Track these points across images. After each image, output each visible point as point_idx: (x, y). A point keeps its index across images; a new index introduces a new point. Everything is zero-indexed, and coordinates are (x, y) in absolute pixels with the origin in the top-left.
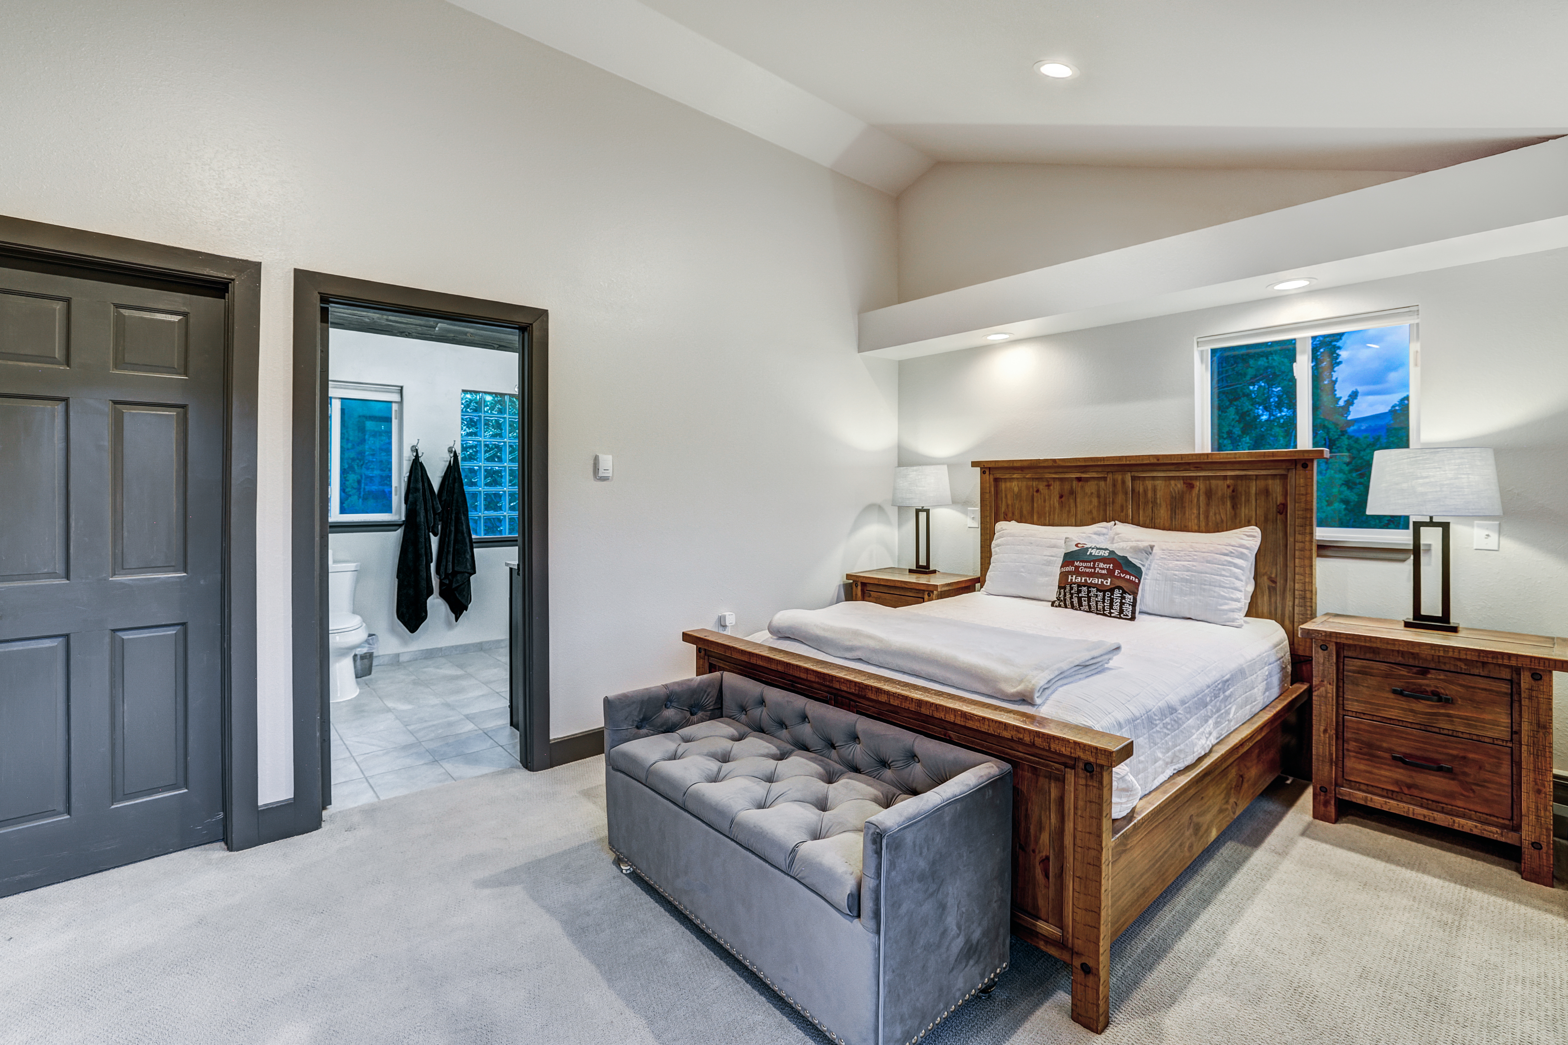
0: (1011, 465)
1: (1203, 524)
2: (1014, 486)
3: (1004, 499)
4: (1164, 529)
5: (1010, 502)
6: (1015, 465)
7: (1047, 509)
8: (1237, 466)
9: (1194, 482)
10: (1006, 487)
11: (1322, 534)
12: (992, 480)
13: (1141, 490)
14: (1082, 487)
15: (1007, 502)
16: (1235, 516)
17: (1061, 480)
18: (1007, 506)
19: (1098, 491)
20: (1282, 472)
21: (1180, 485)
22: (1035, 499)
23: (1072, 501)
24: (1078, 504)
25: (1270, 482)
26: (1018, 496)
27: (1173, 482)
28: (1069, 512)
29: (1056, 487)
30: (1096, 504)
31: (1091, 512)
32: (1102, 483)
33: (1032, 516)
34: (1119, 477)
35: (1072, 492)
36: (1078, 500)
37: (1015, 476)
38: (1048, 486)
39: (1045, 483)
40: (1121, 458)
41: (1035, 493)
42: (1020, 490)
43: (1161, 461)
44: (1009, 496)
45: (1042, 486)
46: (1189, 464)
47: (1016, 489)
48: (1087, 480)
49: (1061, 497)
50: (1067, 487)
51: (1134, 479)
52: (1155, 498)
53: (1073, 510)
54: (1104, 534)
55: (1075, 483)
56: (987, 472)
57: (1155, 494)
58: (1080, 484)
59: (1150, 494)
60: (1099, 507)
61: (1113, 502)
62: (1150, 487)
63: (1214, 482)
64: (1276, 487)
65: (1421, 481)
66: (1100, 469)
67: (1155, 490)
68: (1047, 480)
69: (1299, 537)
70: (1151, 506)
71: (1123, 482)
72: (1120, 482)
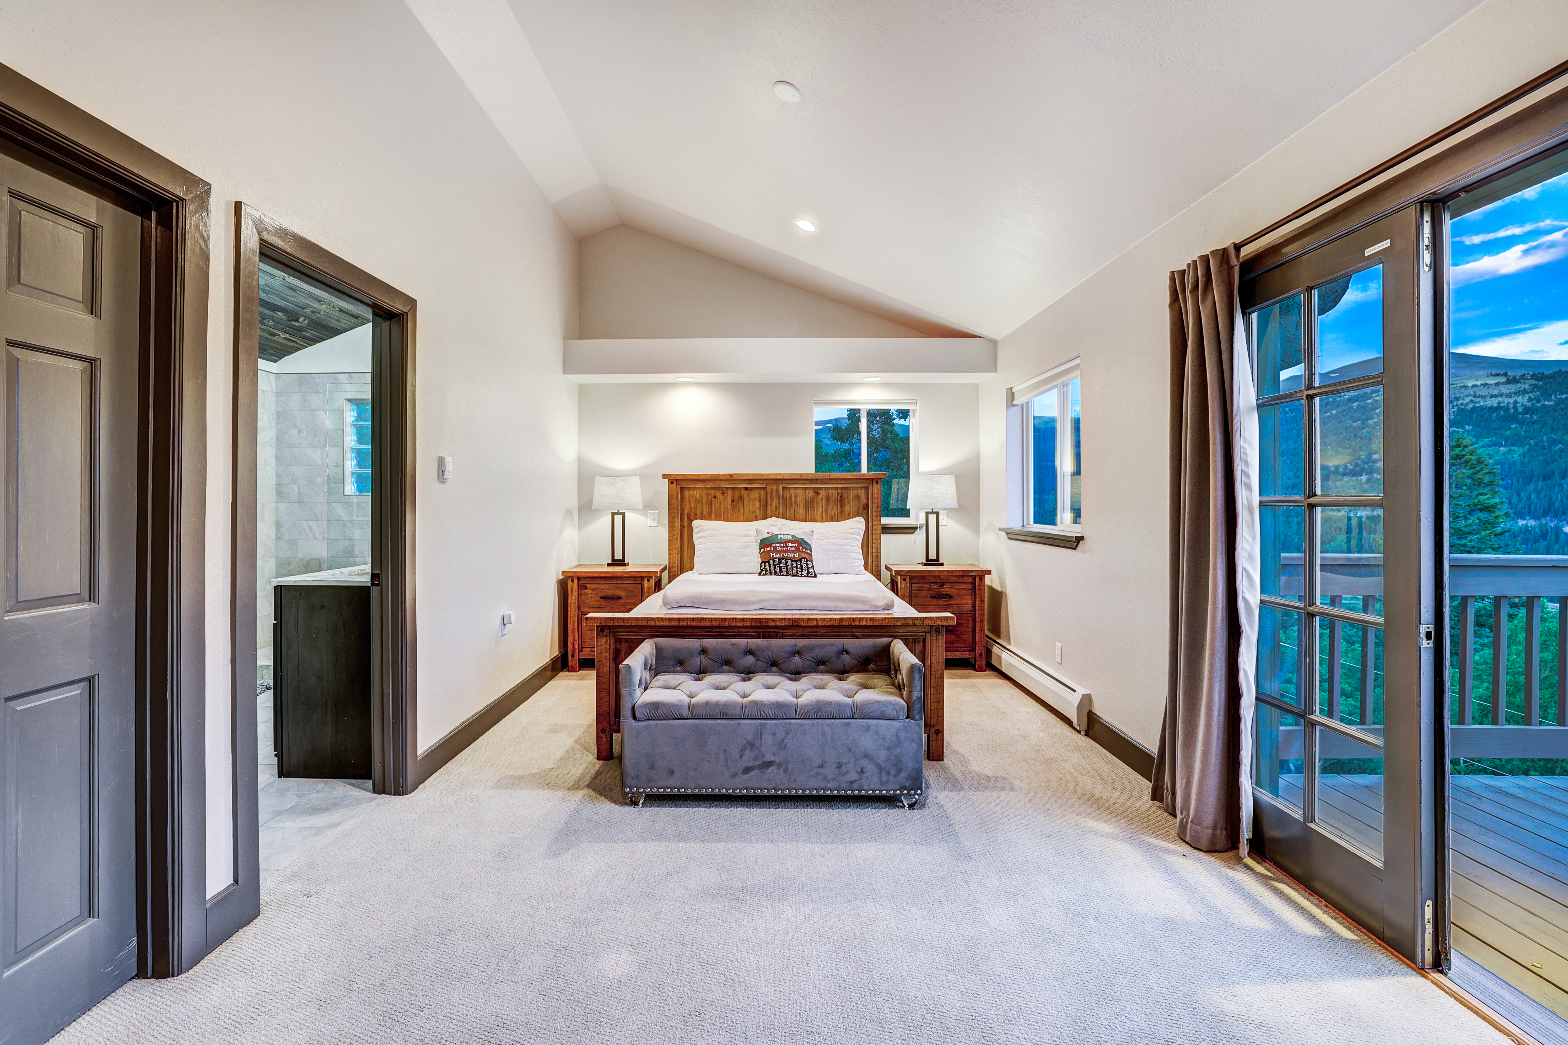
0: (697, 478)
1: (824, 517)
2: (696, 493)
3: (688, 504)
4: (802, 521)
5: (692, 506)
6: (700, 477)
7: (722, 510)
8: (843, 482)
9: (819, 491)
10: (689, 495)
11: (885, 521)
12: (679, 489)
13: (788, 496)
14: (748, 494)
15: (690, 506)
16: (842, 512)
17: (733, 489)
18: (691, 509)
19: (760, 497)
20: (867, 486)
21: (811, 493)
22: (713, 503)
23: (741, 504)
24: (746, 507)
25: (860, 491)
26: (700, 501)
27: (807, 491)
28: (739, 512)
29: (729, 494)
30: (758, 506)
31: (754, 512)
32: (762, 492)
33: (711, 515)
34: (774, 487)
35: (741, 498)
36: (745, 503)
37: (698, 486)
38: (723, 493)
39: (721, 492)
40: (777, 475)
41: (713, 499)
42: (701, 496)
43: (803, 478)
44: (692, 501)
45: (718, 494)
46: (817, 480)
47: (698, 496)
48: (752, 489)
49: (733, 501)
50: (737, 494)
51: (784, 488)
52: (797, 502)
53: (741, 511)
54: (776, 526)
55: (743, 491)
56: (675, 483)
57: (796, 499)
58: (747, 492)
59: (793, 499)
60: (760, 508)
61: (771, 504)
62: (793, 494)
63: (830, 491)
64: (862, 494)
65: (936, 491)
66: (761, 482)
67: (796, 496)
68: (722, 489)
69: (875, 523)
70: (794, 506)
71: (777, 491)
72: (775, 491)
